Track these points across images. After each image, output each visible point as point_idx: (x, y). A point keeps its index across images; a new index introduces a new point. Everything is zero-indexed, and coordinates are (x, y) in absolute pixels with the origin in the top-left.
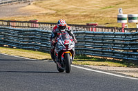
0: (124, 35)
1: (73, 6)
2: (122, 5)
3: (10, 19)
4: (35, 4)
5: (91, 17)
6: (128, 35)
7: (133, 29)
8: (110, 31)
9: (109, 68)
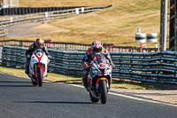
0: (143, 55)
1: (88, 25)
2: (140, 24)
3: (23, 39)
4: (49, 23)
5: (107, 37)
6: (146, 55)
7: (151, 49)
8: (127, 51)
9: (127, 91)
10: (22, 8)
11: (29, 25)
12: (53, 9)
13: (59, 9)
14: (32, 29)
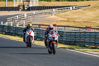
1: (77, 16)
4: (55, 15)
5: (88, 23)
10: (40, 7)
11: (44, 16)
12: (57, 7)
13: (61, 7)
14: (46, 18)
